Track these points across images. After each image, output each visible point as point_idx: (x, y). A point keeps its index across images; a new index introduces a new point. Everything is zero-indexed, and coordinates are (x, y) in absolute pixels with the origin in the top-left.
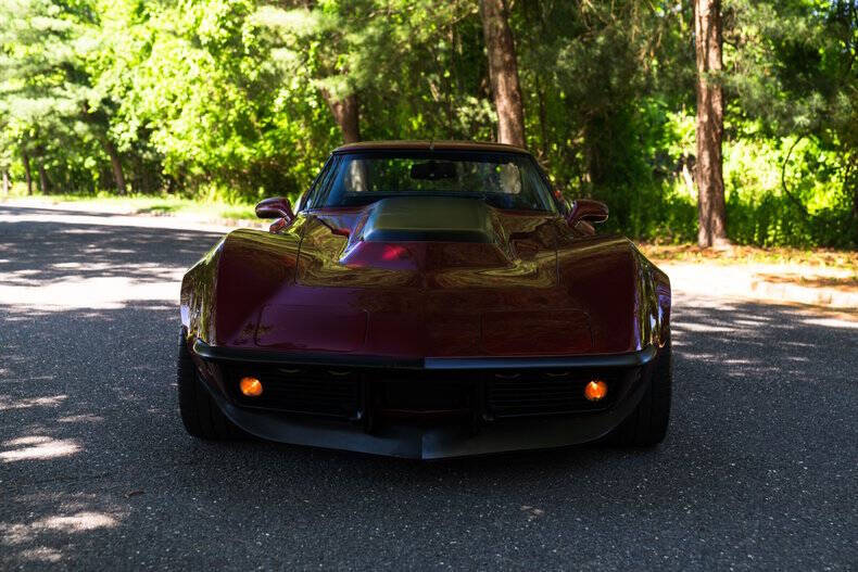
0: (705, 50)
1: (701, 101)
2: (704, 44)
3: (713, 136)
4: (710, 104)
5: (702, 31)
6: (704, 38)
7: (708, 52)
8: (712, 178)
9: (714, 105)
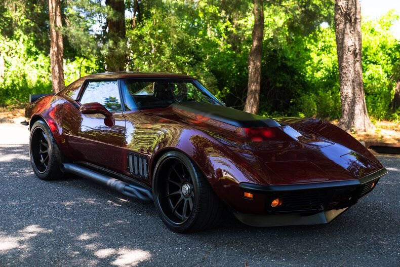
0: (54, 17)
1: (53, 41)
2: (54, 13)
3: (60, 57)
4: (58, 42)
5: (52, 8)
6: (54, 11)
7: (56, 18)
8: (60, 77)
9: (59, 43)
